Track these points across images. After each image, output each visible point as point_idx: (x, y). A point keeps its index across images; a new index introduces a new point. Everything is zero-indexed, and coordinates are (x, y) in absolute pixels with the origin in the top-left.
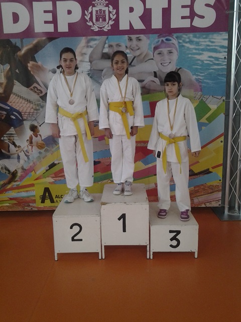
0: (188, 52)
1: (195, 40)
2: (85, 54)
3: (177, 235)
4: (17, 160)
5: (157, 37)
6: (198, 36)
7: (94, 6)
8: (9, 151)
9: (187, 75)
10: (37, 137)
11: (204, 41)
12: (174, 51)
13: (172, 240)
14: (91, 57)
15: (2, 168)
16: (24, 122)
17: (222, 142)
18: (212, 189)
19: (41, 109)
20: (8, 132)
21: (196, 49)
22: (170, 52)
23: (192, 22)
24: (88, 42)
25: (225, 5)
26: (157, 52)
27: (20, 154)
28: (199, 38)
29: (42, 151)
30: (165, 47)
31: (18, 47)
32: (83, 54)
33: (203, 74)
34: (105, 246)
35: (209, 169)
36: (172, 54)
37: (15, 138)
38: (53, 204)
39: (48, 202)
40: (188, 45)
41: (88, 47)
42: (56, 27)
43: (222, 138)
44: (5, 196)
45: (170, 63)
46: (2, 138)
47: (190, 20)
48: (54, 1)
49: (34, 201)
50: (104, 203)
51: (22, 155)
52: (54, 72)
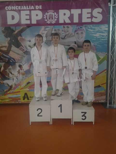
0: (90, 33)
1: (93, 27)
2: (44, 33)
3: (85, 114)
6: (94, 26)
8: (9, 76)
10: (22, 70)
11: (97, 28)
12: (84, 32)
13: (82, 116)
14: (46, 35)
15: (5, 84)
16: (16, 63)
17: (105, 73)
18: (101, 94)
19: (24, 58)
20: (8, 68)
21: (93, 32)
22: (82, 33)
23: (91, 20)
24: (45, 28)
26: (76, 33)
27: (14, 78)
28: (95, 27)
29: (24, 76)
30: (80, 31)
31: (14, 30)
33: (97, 43)
34: (52, 119)
35: (100, 85)
36: (83, 34)
37: (12, 71)
39: (26, 99)
40: (90, 30)
41: (45, 30)
42: (31, 22)
43: (106, 71)
44: (7, 96)
45: (82, 38)
46: (6, 71)
47: (91, 19)
48: (30, 10)
49: (20, 99)
50: (52, 100)
51: (15, 78)
52: (30, 41)
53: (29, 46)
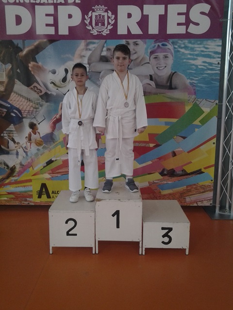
0: (183, 57)
1: (190, 45)
2: (84, 56)
3: (169, 232)
4: (16, 156)
5: (154, 42)
6: (193, 42)
7: (93, 11)
8: (8, 148)
9: (182, 79)
10: (35, 134)
11: (198, 47)
12: (169, 55)
13: (164, 236)
14: (89, 59)
16: (24, 120)
17: (214, 143)
18: (204, 189)
19: (40, 108)
20: (7, 129)
21: (190, 54)
22: (166, 57)
23: (187, 28)
24: (88, 45)
25: (219, 13)
26: (153, 56)
27: (19, 150)
28: (194, 44)
30: (161, 52)
31: (20, 48)
32: (82, 57)
33: (197, 79)
34: (99, 241)
35: (201, 170)
36: (167, 58)
38: (49, 200)
39: (44, 197)
40: (183, 50)
41: (87, 49)
42: (57, 30)
43: (215, 140)
44: (4, 190)
45: (165, 67)
46: (2, 135)
47: (185, 26)
48: (56, 5)
49: (31, 196)
50: (99, 200)
51: (21, 151)
52: (54, 72)
53: (52, 83)
